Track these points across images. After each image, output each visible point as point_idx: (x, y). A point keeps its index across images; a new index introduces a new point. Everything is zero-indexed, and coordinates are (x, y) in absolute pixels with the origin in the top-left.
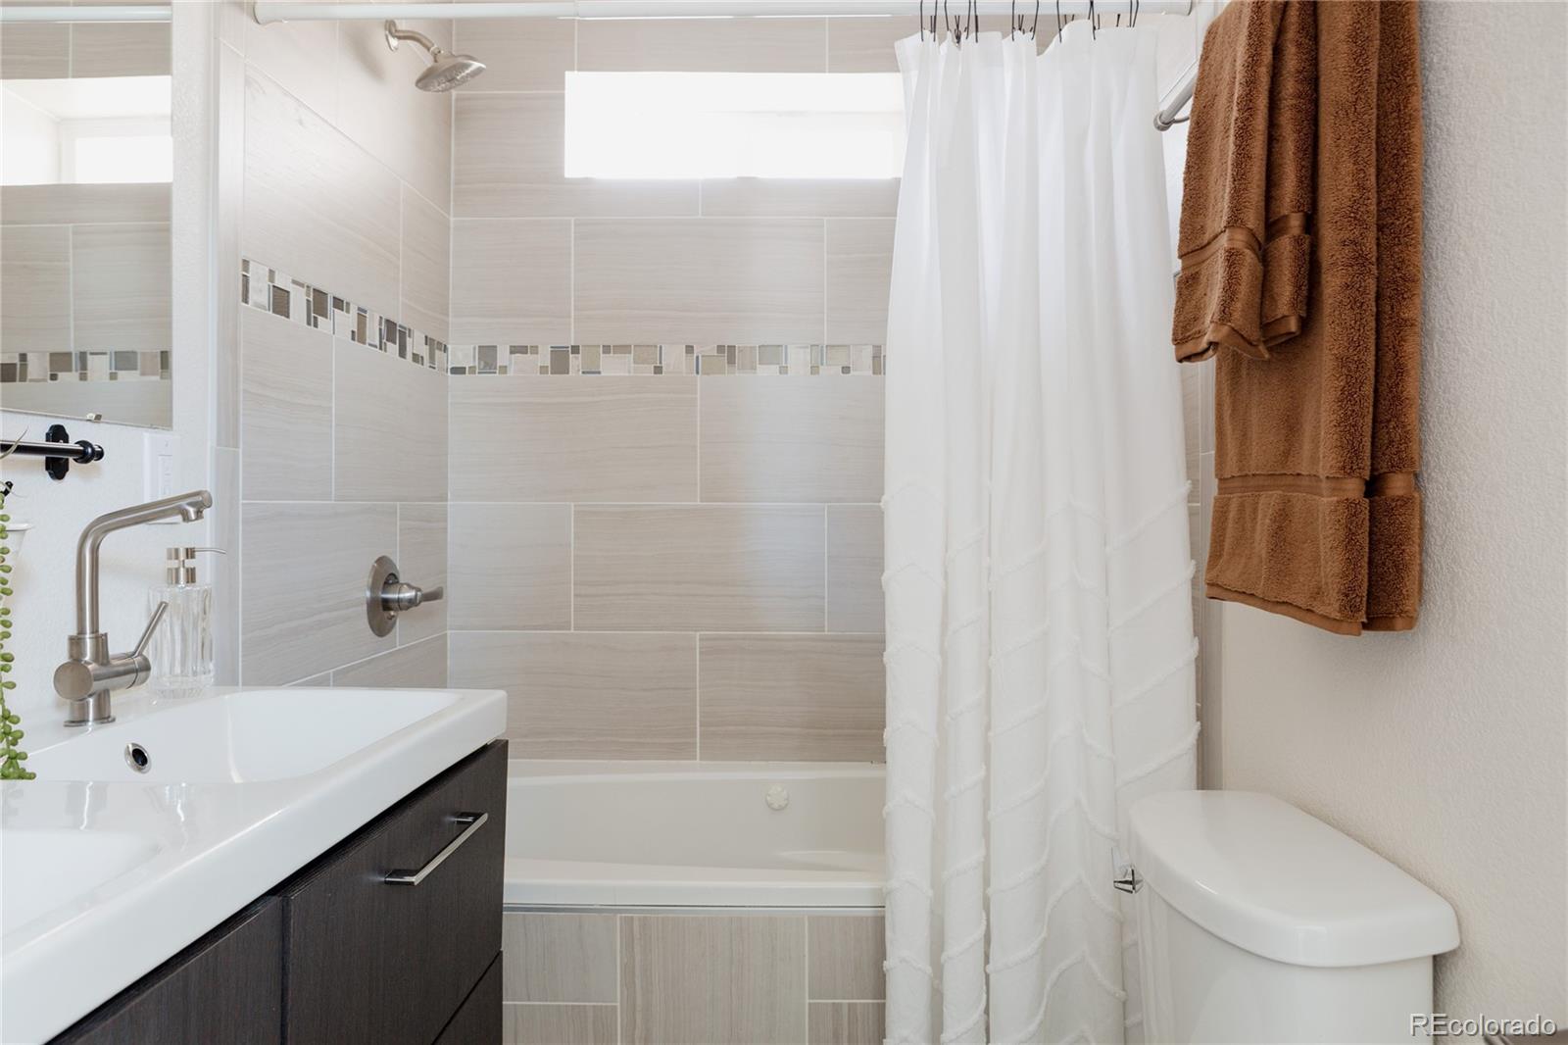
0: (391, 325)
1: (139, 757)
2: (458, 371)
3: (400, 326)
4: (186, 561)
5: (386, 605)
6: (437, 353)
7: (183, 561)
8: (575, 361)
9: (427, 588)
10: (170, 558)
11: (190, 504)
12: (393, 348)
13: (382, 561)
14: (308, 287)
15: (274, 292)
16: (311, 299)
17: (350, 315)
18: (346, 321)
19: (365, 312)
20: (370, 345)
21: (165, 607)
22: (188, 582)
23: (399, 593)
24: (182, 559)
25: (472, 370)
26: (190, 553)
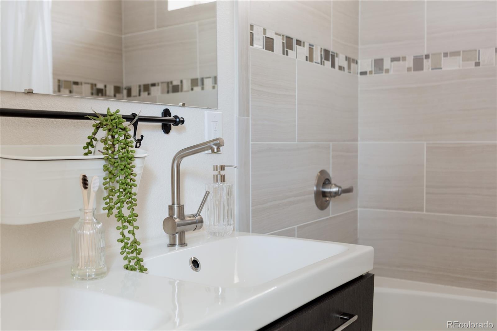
0: (327, 52)
1: (195, 264)
2: (363, 73)
3: (332, 52)
4: (221, 171)
5: (324, 194)
6: (353, 65)
7: (220, 171)
8: (427, 63)
9: (345, 186)
10: (214, 170)
11: (215, 145)
12: (328, 64)
13: (323, 172)
14: (283, 36)
15: (266, 39)
16: (285, 42)
17: (305, 48)
18: (303, 51)
19: (313, 46)
20: (316, 63)
21: (208, 193)
22: (222, 182)
23: (331, 188)
24: (219, 171)
25: (371, 72)
26: (223, 168)
